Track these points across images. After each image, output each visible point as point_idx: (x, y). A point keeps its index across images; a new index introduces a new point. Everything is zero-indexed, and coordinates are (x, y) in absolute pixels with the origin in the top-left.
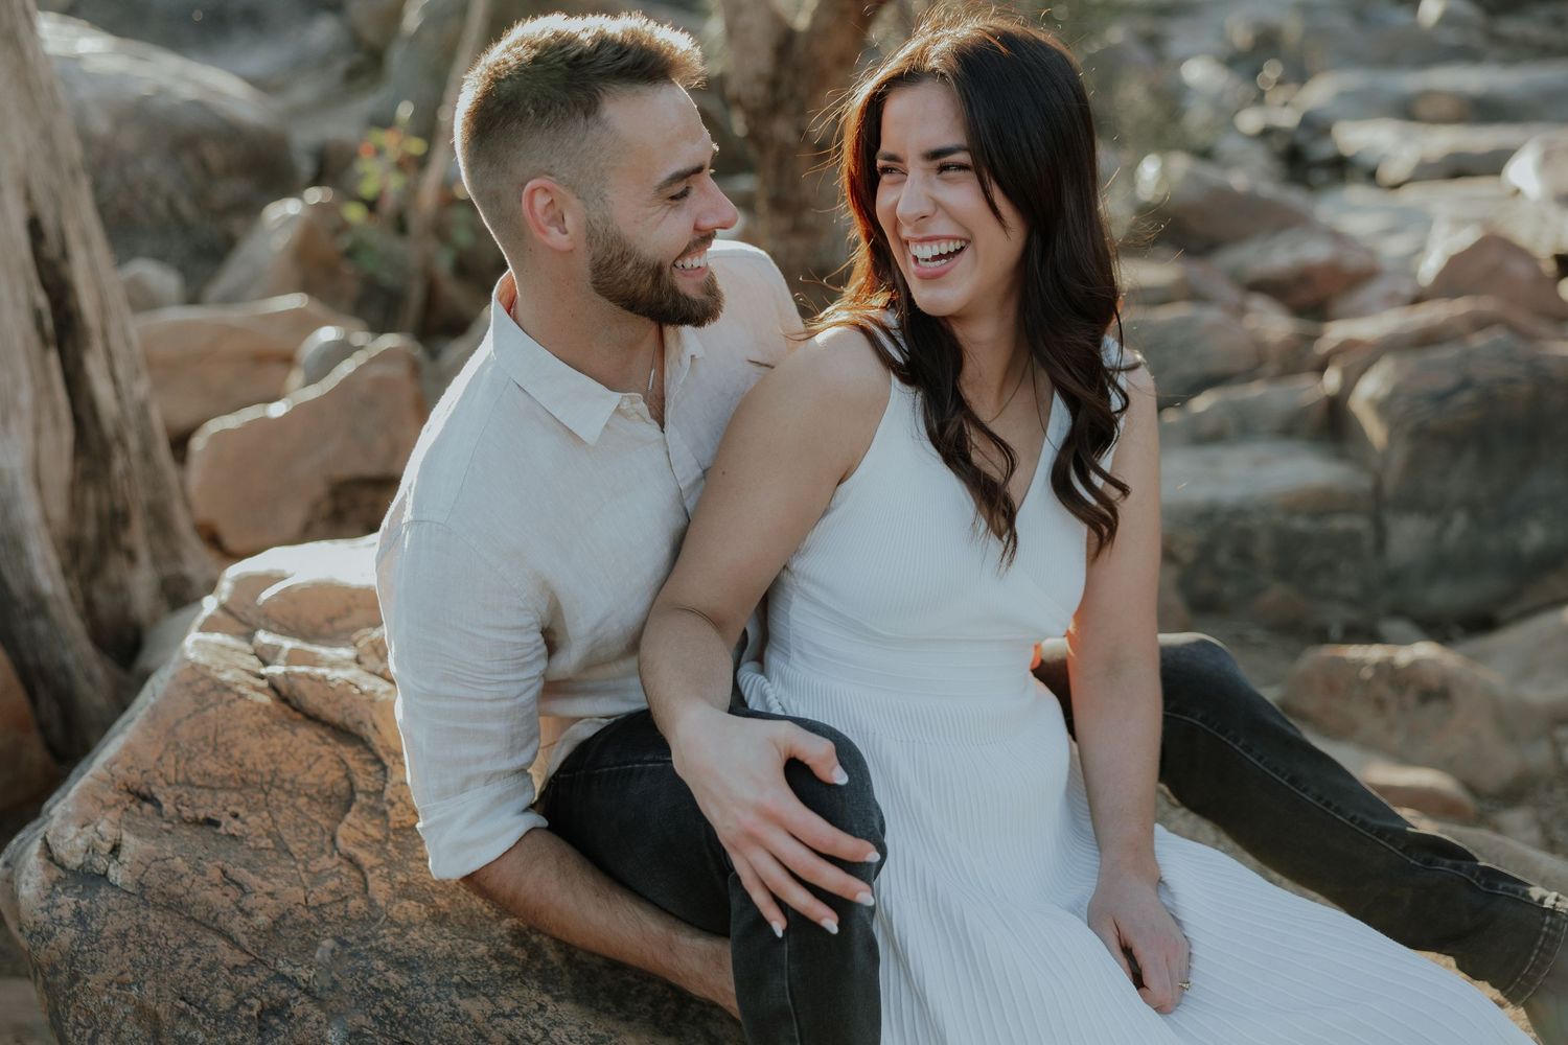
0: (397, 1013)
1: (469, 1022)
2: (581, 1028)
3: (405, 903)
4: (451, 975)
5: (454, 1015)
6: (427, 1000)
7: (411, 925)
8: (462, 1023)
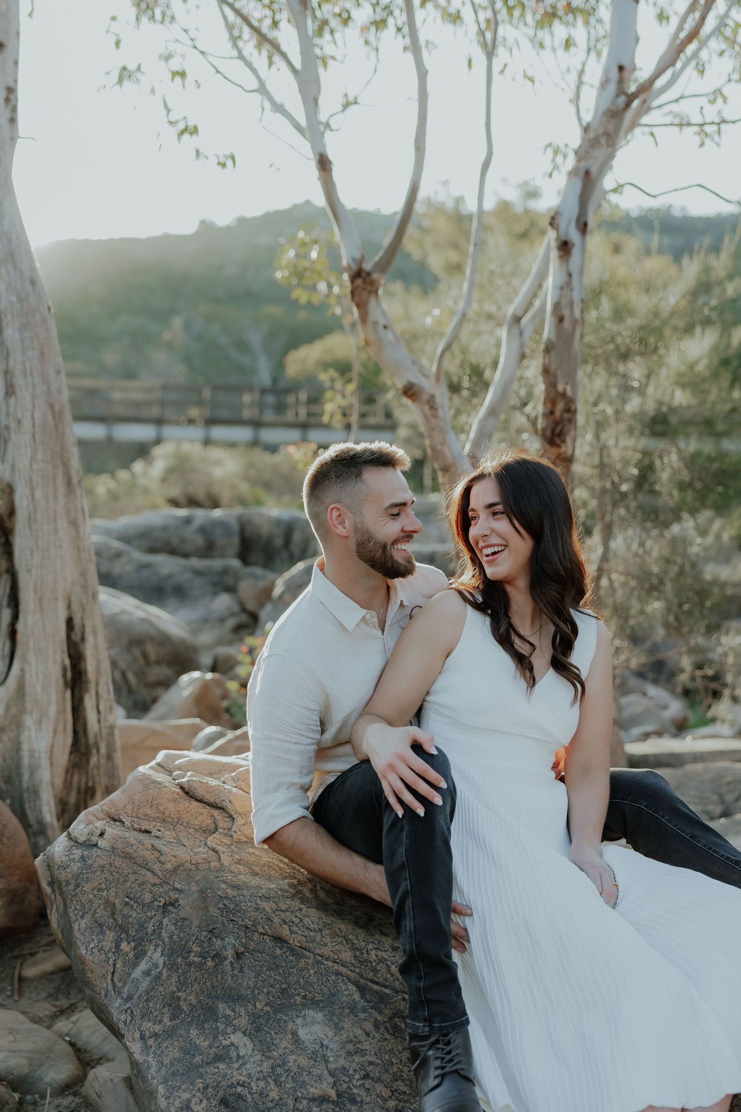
0: (230, 907)
1: (264, 913)
2: (318, 919)
3: (238, 866)
4: (258, 893)
5: (257, 909)
6: (245, 902)
7: (240, 874)
8: (261, 913)
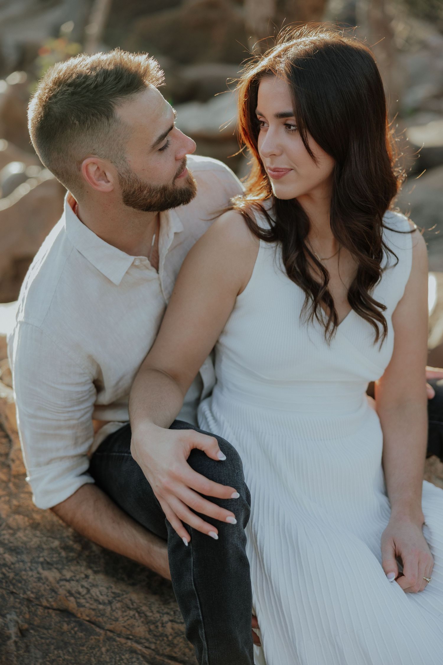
0: (9, 577)
1: (47, 583)
2: (107, 588)
3: (17, 517)
4: (39, 557)
5: (39, 579)
6: (25, 570)
7: (19, 529)
8: (44, 583)
